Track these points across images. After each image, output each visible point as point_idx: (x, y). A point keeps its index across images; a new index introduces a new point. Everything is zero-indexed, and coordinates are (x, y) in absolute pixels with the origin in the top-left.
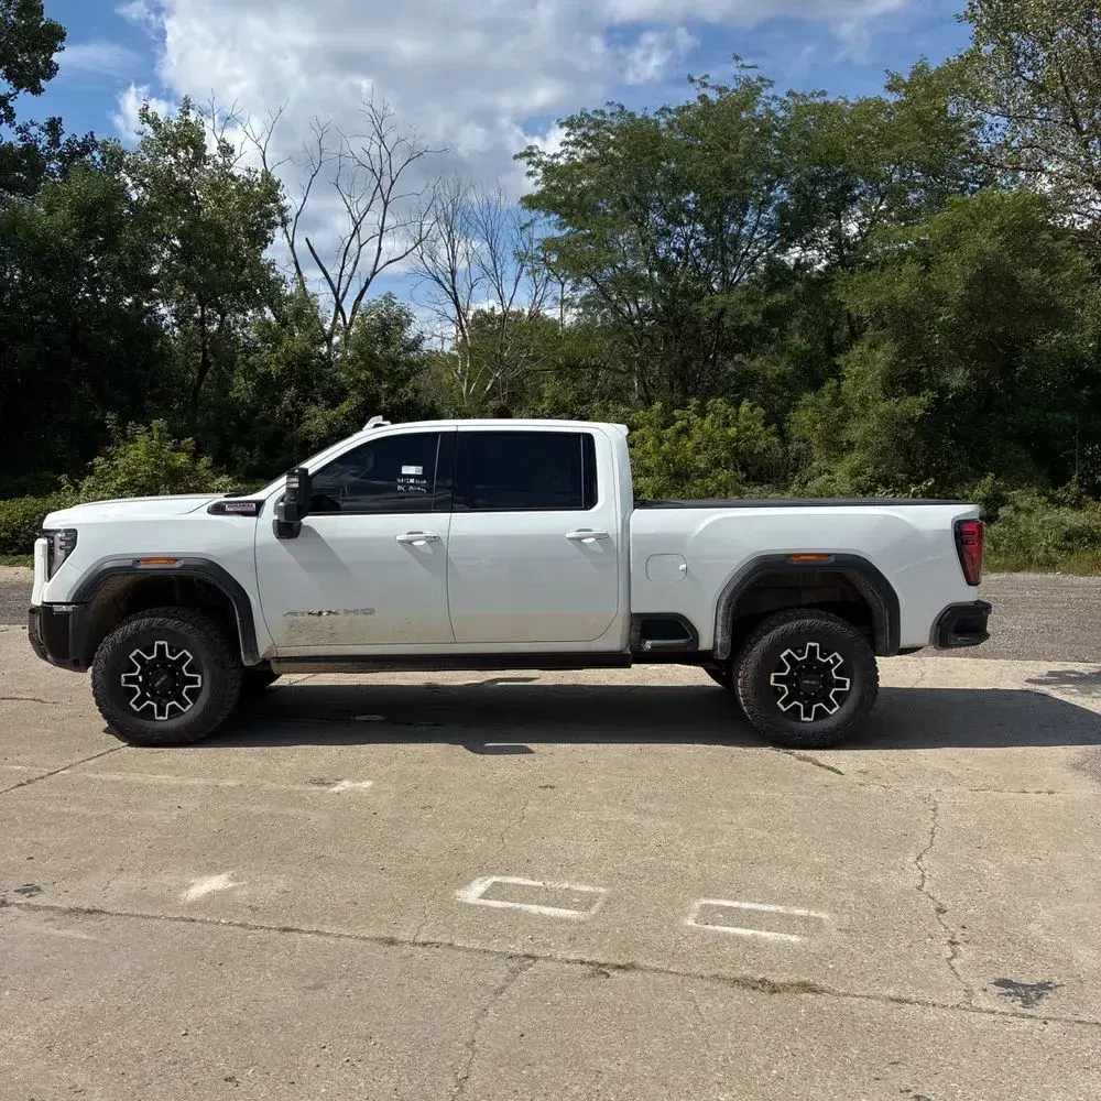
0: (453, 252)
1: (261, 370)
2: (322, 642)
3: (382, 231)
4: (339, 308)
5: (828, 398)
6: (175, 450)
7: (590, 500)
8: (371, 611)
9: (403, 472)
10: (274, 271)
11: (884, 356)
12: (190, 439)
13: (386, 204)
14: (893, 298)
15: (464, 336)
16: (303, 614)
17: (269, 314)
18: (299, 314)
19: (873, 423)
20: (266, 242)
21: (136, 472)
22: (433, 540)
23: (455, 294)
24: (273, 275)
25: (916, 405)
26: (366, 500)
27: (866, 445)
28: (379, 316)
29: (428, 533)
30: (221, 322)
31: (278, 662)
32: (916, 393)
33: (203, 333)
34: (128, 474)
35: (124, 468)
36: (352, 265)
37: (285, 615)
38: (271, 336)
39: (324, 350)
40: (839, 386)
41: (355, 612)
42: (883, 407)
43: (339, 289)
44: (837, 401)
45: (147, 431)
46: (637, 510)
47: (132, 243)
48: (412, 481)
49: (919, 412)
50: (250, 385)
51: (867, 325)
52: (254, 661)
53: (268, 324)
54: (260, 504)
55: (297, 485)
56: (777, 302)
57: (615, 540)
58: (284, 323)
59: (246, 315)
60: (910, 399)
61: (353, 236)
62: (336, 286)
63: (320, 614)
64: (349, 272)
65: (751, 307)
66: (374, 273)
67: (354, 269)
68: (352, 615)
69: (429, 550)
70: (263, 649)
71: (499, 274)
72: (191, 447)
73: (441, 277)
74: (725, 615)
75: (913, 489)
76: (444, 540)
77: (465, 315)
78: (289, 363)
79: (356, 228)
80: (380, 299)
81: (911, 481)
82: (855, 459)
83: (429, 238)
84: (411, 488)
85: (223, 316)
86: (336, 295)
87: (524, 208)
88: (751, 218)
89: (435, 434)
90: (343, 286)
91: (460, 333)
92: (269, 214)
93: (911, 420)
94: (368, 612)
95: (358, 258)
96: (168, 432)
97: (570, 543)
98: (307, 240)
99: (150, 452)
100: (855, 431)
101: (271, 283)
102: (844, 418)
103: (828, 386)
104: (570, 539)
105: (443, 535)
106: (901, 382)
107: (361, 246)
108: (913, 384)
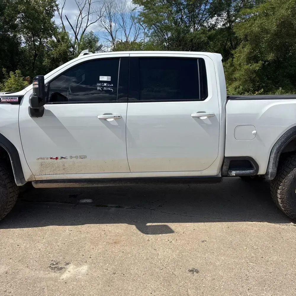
0: (111, 20)
1: (52, 56)
2: (58, 172)
3: (89, 14)
4: (76, 38)
5: (229, 64)
6: (24, 80)
7: (204, 95)
8: (85, 157)
9: (100, 79)
10: (55, 24)
11: (247, 50)
12: (29, 77)
13: (90, 4)
14: (252, 31)
15: (114, 46)
16: (47, 158)
17: (54, 38)
18: (63, 38)
19: (243, 72)
20: (52, 16)
21: (11, 87)
22: (118, 118)
23: (112, 33)
24: (54, 26)
25: (257, 66)
26: (81, 95)
27: (240, 80)
28: (88, 38)
29: (115, 114)
30: (40, 41)
31: (36, 183)
32: (257, 62)
33: (35, 45)
34: (9, 88)
35: (7, 86)
36: (80, 24)
37: (38, 159)
38: (54, 45)
39: (72, 50)
40: (232, 60)
41: (76, 157)
42: (246, 67)
43: (76, 32)
44: (232, 65)
45: (14, 74)
46: (229, 101)
47: (8, 13)
48: (105, 84)
49: (257, 68)
50: (49, 61)
51: (242, 40)
52: (22, 183)
53: (53, 41)
54: (21, 98)
55: (37, 86)
56: (212, 33)
57: (218, 117)
58: (58, 41)
59: (47, 39)
60: (255, 64)
61: (79, 15)
62: (75, 31)
63: (57, 158)
64: (79, 27)
65: (204, 35)
66: (87, 27)
67: (81, 26)
68: (74, 159)
69: (116, 124)
70: (27, 177)
71: (125, 27)
72: (29, 80)
73: (107, 28)
74: (275, 158)
75: (257, 93)
76: (125, 119)
77: (115, 40)
78: (60, 54)
79: (81, 12)
80: (88, 33)
81: (256, 90)
82: (236, 84)
83: (103, 16)
84: (105, 88)
85: (40, 39)
86: (75, 33)
87: (133, 3)
88: (203, 7)
89: (118, 58)
90: (77, 31)
91: (113, 45)
92: (52, 7)
93: (255, 71)
94: (83, 157)
95: (82, 22)
96: (21, 74)
97: (193, 119)
98: (66, 16)
99: (15, 80)
100: (237, 75)
101: (54, 29)
102: (234, 71)
103: (229, 60)
104: (193, 117)
105: (123, 115)
106: (252, 59)
107: (82, 19)
108: (256, 59)
